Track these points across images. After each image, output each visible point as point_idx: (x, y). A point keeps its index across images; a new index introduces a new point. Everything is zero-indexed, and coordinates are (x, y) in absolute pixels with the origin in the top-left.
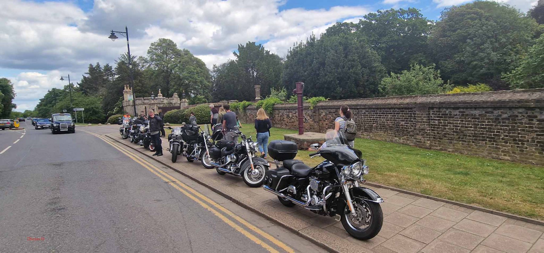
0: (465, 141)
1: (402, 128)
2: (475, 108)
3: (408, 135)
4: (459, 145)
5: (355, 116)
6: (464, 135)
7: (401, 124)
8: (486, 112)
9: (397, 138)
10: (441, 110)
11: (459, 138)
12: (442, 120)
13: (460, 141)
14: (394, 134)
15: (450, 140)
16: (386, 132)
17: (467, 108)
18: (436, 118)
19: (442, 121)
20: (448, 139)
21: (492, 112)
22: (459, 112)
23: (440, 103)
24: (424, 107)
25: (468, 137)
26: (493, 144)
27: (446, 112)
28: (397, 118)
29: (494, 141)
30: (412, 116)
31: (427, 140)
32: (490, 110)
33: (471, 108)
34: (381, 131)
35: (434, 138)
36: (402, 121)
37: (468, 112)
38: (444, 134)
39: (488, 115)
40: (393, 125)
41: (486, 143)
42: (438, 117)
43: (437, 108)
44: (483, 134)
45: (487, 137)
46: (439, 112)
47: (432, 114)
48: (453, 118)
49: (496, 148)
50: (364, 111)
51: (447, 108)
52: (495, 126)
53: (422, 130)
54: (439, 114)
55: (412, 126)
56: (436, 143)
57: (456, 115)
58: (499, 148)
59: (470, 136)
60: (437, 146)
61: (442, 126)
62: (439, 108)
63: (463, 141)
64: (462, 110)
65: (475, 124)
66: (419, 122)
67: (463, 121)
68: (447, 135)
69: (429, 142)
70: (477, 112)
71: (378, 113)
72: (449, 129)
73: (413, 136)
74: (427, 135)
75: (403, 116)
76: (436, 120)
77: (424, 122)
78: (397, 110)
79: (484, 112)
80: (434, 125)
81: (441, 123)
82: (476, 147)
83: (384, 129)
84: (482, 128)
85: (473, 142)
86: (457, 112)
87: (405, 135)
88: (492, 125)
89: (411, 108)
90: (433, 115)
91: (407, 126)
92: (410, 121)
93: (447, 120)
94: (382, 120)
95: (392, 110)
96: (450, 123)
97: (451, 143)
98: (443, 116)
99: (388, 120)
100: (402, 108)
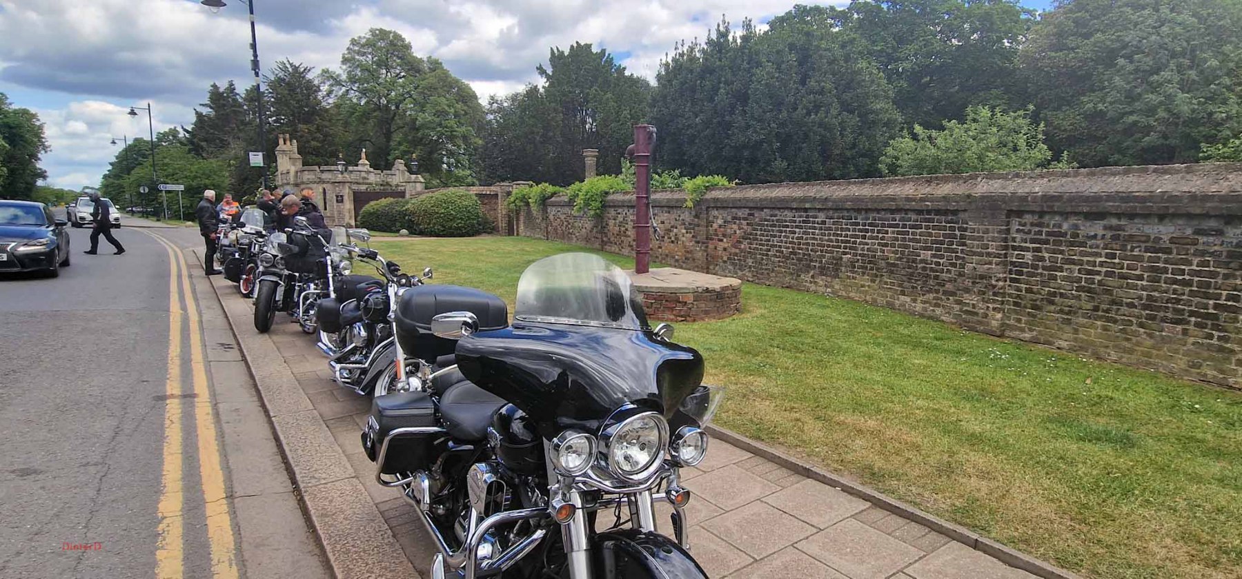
0: (1115, 321)
1: (924, 269)
2: (1162, 218)
3: (937, 292)
4: (1094, 332)
5: (797, 230)
6: (1113, 302)
7: (922, 257)
8: (1198, 232)
9: (908, 299)
10: (1046, 219)
11: (1096, 309)
12: (1047, 250)
13: (1100, 318)
14: (900, 285)
15: (1069, 313)
16: (878, 279)
17: (1132, 216)
18: (1027, 245)
19: (1047, 255)
20: (1061, 311)
21: (1220, 233)
22: (1105, 228)
23: (1047, 198)
24: (992, 207)
25: (1124, 309)
26: (1210, 337)
27: (1060, 226)
28: (910, 240)
29: (1216, 327)
30: (955, 237)
31: (994, 309)
32: (1213, 223)
33: (1146, 216)
34: (864, 273)
35: (1016, 304)
36: (925, 249)
37: (1132, 228)
38: (1049, 293)
39: (1202, 239)
40: (900, 259)
41: (1185, 332)
42: (1033, 241)
43: (1033, 212)
44: (1178, 301)
45: (1192, 314)
46: (1040, 225)
47: (1018, 231)
48: (1083, 244)
49: (1221, 349)
50: (821, 217)
51: (1066, 215)
52: (1226, 277)
53: (982, 277)
54: (1040, 233)
55: (954, 265)
56: (1019, 321)
57: (1095, 237)
58: (1232, 351)
59: (1131, 305)
60: (1022, 330)
61: (1044, 268)
62: (1042, 214)
63: (1109, 320)
64: (1114, 222)
65: (1153, 269)
66: (975, 254)
67: (1113, 256)
68: (1057, 299)
69: (999, 316)
70: (1165, 231)
71: (858, 224)
72: (1064, 278)
73: (953, 294)
74: (995, 294)
75: (930, 235)
76: (1027, 250)
77: (989, 254)
78: (914, 217)
79: (1189, 231)
80: (1021, 265)
81: (1042, 259)
82: (1149, 342)
83: (872, 269)
84: (1175, 282)
85: (1141, 325)
86: (1097, 228)
87: (930, 291)
88: (1213, 275)
89: (955, 212)
90: (1018, 236)
91: (938, 264)
92: (947, 250)
93: (1062, 252)
94: (867, 244)
95: (898, 217)
96: (1073, 262)
97: (1068, 322)
98: (1052, 239)
99: (886, 245)
100: (929, 212)
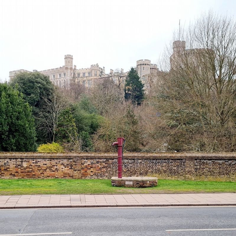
1: (174, 171)
4: (211, 178)
8: (225, 162)
11: (211, 174)
17: (216, 160)
24: (192, 159)
25: (216, 174)
26: (228, 176)
27: (204, 161)
30: (182, 164)
31: (193, 177)
32: (227, 160)
34: (156, 174)
35: (196, 175)
40: (167, 169)
41: (225, 176)
43: (199, 159)
44: (223, 172)
47: (196, 162)
54: (200, 163)
64: (213, 160)
66: (188, 167)
67: (213, 166)
68: (204, 174)
70: (221, 162)
72: (205, 170)
73: (182, 175)
74: (193, 174)
75: (176, 164)
76: (198, 166)
77: (191, 167)
81: (201, 167)
86: (210, 161)
87: (176, 175)
88: (228, 167)
89: (182, 159)
91: (178, 170)
92: (180, 167)
96: (207, 167)
